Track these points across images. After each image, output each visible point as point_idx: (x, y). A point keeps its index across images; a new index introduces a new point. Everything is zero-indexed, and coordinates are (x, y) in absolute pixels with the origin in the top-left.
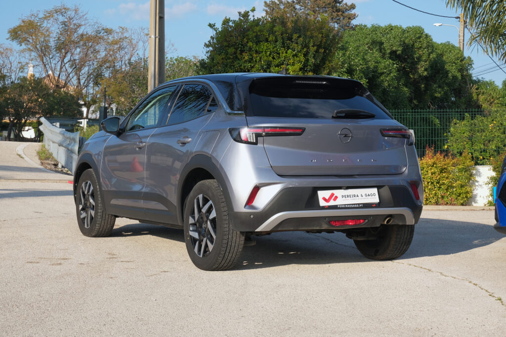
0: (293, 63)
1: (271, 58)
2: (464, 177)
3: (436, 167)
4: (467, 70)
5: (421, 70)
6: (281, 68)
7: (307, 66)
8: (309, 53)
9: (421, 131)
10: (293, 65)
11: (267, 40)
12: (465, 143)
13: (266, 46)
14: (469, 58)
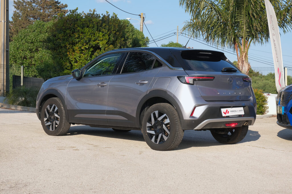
0: (102, 39)
5: (129, 44)
8: (111, 34)
11: (88, 27)
13: (88, 30)
14: (147, 38)
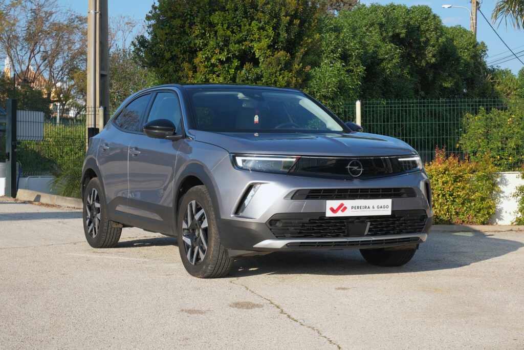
0: (259, 38)
1: (229, 33)
2: (484, 188)
3: (448, 175)
4: (480, 58)
5: (429, 56)
6: (243, 45)
7: (278, 43)
8: (280, 25)
9: (428, 127)
10: (258, 41)
12: (480, 140)
13: (223, 16)
14: (483, 43)
